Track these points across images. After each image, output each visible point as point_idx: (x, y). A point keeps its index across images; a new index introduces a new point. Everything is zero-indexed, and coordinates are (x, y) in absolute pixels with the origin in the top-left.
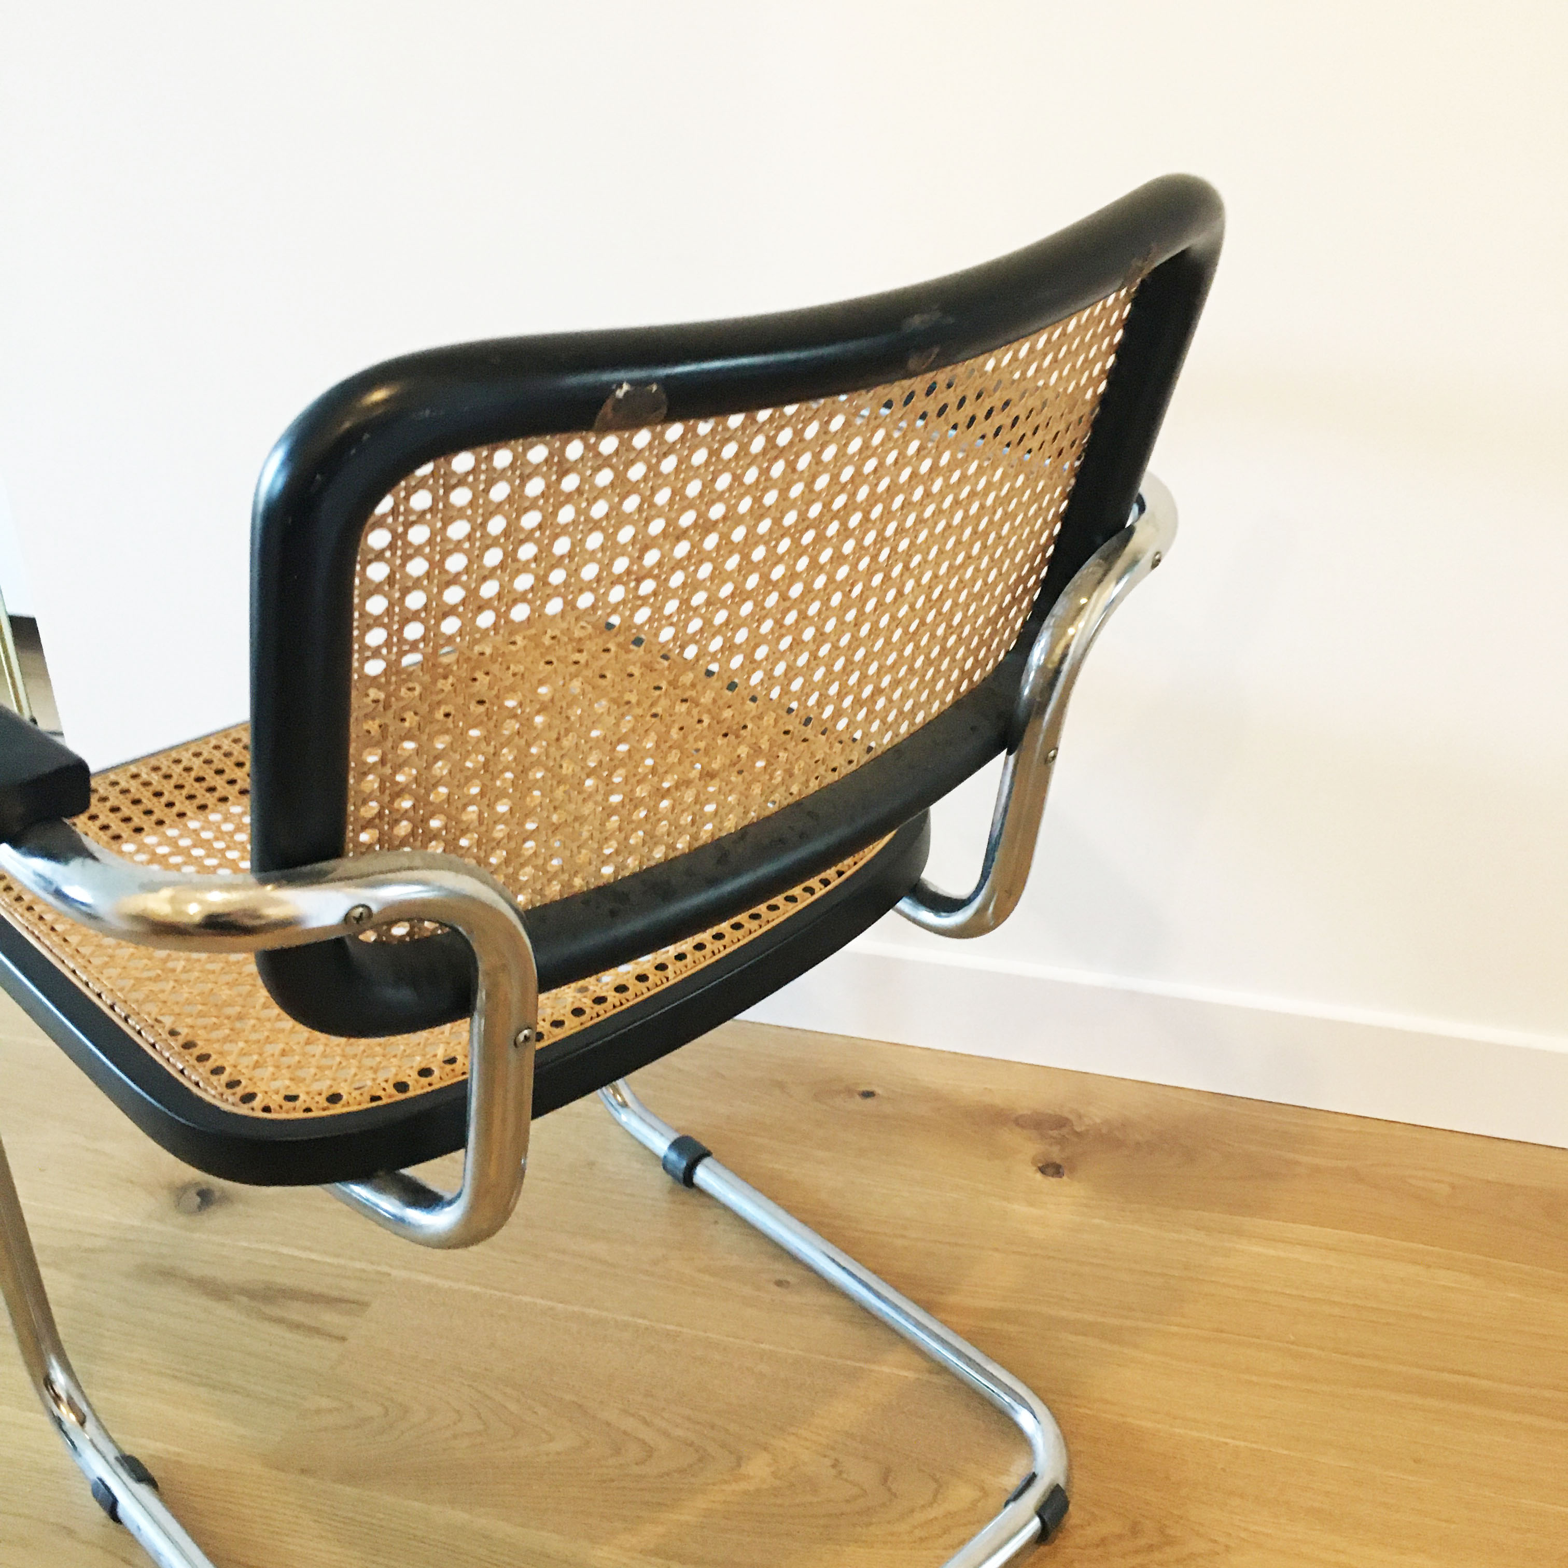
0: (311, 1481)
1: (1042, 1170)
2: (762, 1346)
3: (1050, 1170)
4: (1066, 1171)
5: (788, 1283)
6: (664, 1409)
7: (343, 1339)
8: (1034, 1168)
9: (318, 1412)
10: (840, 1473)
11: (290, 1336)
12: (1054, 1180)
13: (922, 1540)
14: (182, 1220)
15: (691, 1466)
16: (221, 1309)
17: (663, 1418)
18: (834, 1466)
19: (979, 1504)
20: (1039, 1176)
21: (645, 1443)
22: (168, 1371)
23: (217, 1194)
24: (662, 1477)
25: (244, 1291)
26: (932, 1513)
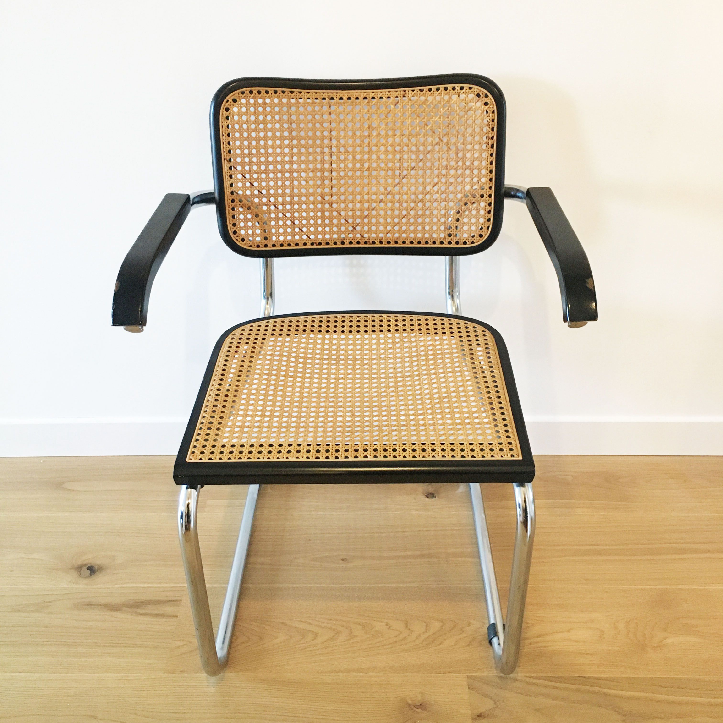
0: (186, 675)
1: (427, 496)
2: (345, 585)
3: (429, 496)
4: (436, 495)
5: (346, 559)
6: (315, 617)
7: (177, 616)
8: (424, 496)
9: (178, 647)
10: (390, 627)
11: (153, 620)
12: (433, 499)
13: (427, 645)
14: (85, 581)
15: (333, 636)
16: (118, 614)
17: (316, 621)
18: (387, 625)
19: (443, 628)
20: (427, 499)
21: (313, 632)
22: (108, 645)
23: (96, 567)
24: (324, 643)
25: (124, 605)
26: (428, 634)
